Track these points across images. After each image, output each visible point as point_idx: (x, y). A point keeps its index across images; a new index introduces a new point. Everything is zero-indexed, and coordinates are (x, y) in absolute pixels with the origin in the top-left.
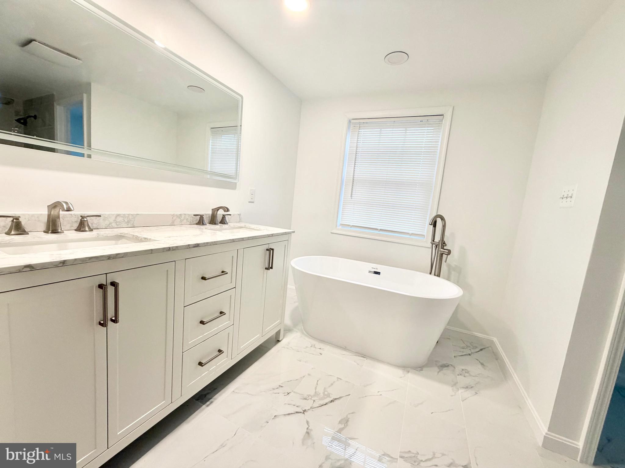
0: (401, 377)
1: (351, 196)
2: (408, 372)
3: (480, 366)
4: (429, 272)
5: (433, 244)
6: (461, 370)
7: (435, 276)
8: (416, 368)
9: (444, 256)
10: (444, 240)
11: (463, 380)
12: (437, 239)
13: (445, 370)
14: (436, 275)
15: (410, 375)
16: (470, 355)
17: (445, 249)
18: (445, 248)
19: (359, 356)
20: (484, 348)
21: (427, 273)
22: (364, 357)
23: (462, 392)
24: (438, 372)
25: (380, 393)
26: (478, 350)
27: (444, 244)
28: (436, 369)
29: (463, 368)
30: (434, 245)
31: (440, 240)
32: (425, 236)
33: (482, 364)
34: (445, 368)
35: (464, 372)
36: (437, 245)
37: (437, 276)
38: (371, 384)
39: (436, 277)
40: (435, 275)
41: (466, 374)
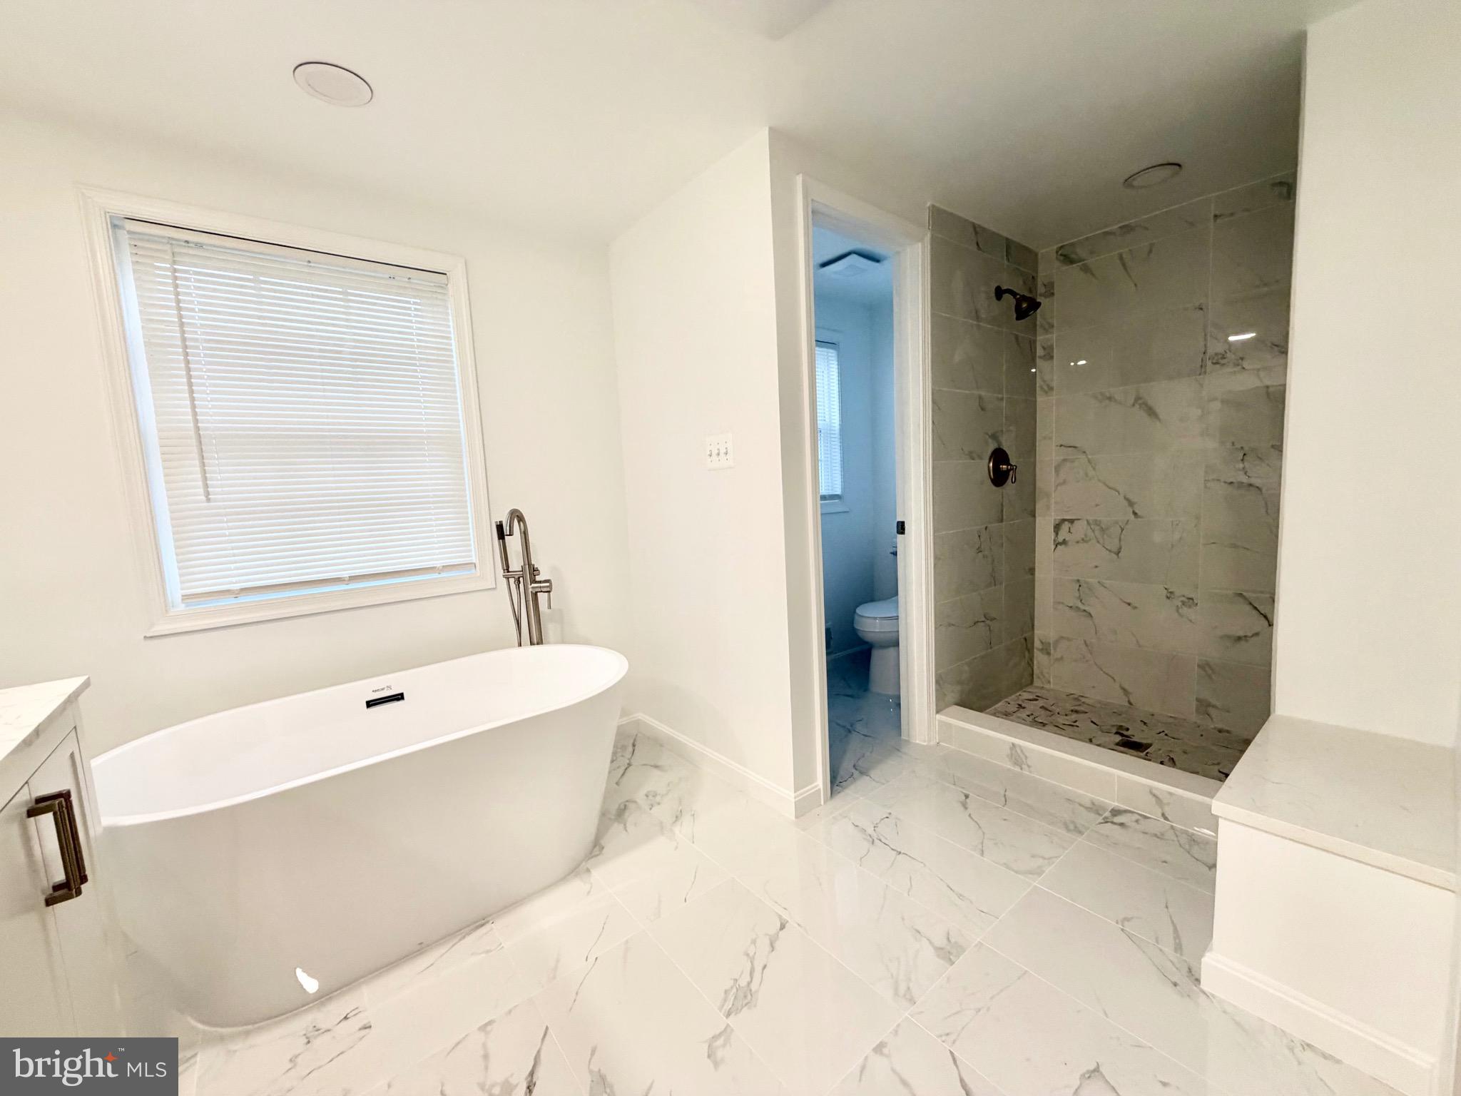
0: (589, 892)
1: (207, 494)
2: (588, 870)
3: (656, 772)
4: (516, 643)
5: (508, 578)
6: (645, 797)
7: (534, 644)
8: (591, 854)
9: (542, 597)
10: (533, 563)
11: (663, 812)
12: (516, 564)
13: (631, 818)
14: (535, 641)
15: (596, 874)
16: (629, 765)
17: (540, 582)
18: (538, 578)
19: (469, 934)
20: (635, 740)
21: (511, 647)
22: (482, 925)
23: (680, 832)
24: (625, 829)
25: (591, 960)
26: (630, 749)
27: (534, 571)
28: (616, 828)
29: (645, 792)
30: (512, 580)
31: (523, 564)
32: (477, 565)
33: (656, 767)
34: (627, 814)
35: (650, 797)
36: (519, 578)
37: (538, 644)
38: (558, 961)
39: (536, 647)
40: (532, 644)
41: (658, 799)
